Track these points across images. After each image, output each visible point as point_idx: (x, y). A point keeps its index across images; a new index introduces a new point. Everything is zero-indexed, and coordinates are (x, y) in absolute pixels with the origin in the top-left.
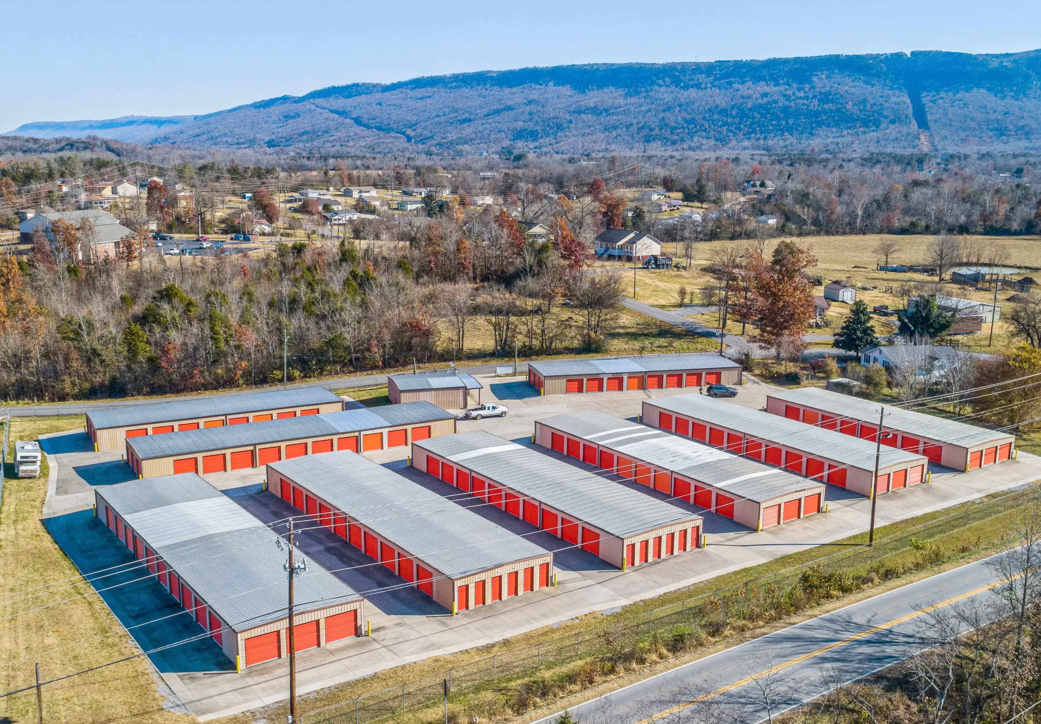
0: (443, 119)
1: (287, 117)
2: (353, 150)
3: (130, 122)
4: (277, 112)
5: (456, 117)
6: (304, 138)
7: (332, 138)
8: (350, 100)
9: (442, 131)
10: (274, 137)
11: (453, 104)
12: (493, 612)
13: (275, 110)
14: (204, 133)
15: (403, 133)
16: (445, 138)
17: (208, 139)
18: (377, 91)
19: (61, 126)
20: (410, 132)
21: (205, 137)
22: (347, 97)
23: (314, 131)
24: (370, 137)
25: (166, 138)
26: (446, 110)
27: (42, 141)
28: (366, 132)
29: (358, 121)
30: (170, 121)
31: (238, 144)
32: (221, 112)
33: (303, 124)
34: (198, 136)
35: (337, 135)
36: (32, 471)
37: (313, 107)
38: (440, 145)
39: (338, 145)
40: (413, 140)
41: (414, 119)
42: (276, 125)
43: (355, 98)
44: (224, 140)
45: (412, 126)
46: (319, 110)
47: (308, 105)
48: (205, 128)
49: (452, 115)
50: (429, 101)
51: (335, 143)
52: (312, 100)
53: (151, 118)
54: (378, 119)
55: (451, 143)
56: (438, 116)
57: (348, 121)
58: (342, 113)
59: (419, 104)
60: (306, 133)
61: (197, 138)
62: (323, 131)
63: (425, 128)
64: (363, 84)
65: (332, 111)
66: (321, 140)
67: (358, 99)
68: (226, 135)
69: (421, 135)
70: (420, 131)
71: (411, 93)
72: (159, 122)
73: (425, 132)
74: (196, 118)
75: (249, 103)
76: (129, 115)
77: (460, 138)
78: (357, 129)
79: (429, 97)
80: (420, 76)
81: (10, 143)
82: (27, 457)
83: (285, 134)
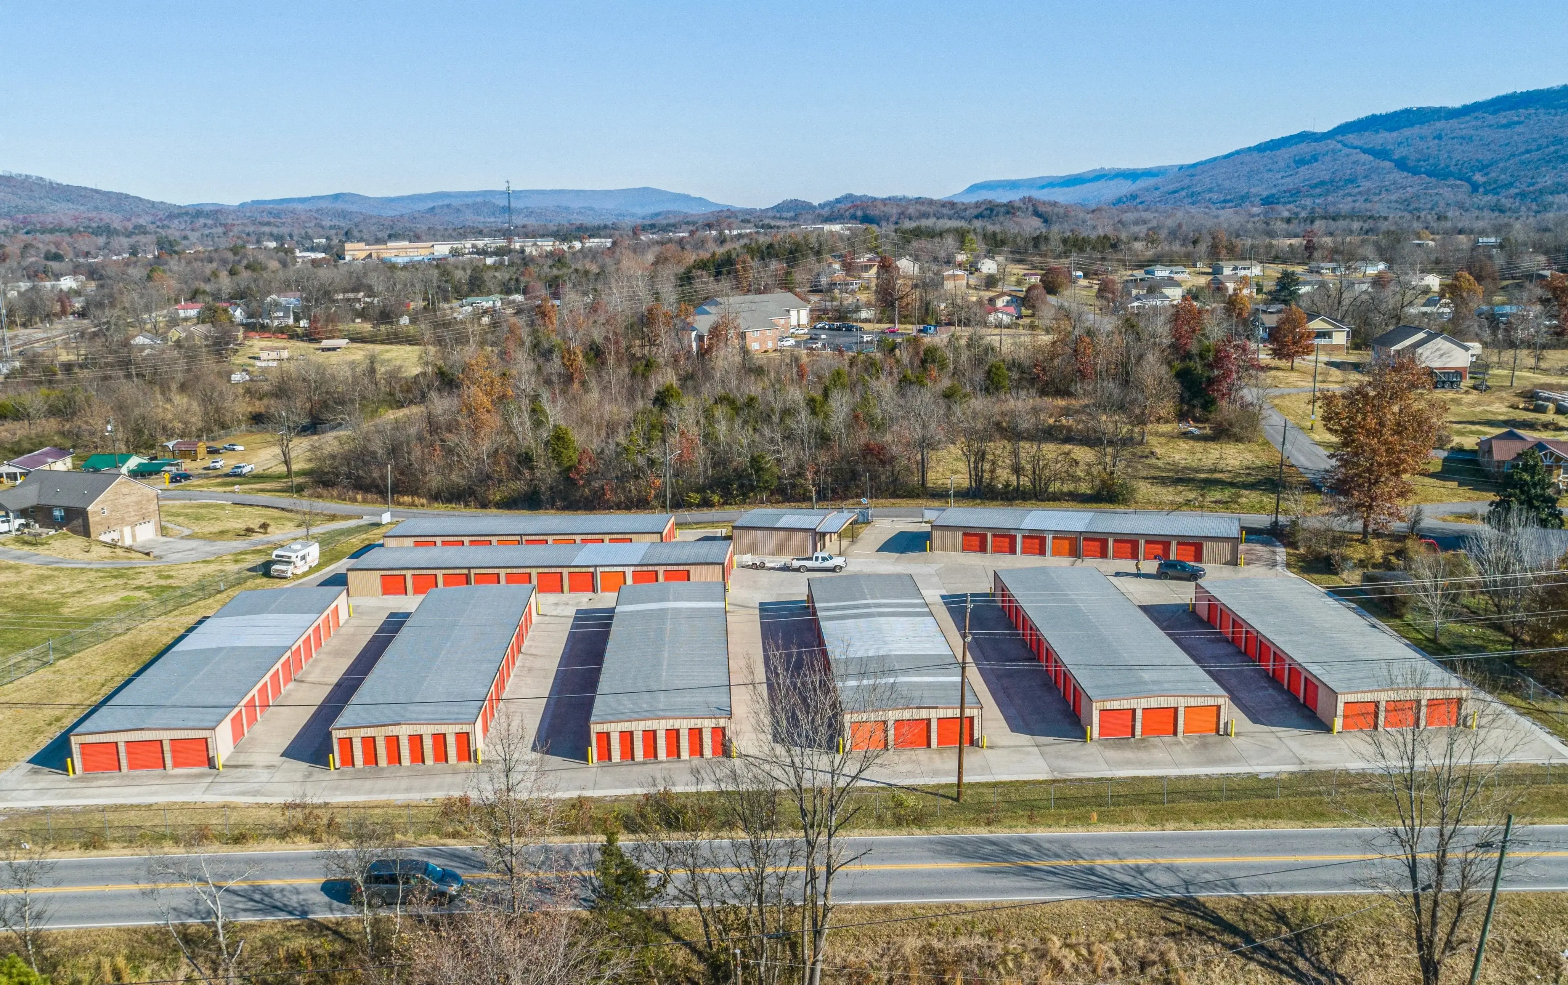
0: (1536, 155)
1: (1301, 162)
2: (1377, 206)
3: (1101, 176)
4: (1286, 156)
5: (1556, 152)
6: (1318, 191)
7: (1356, 190)
8: (1395, 134)
9: (1530, 174)
10: (1275, 191)
11: (1556, 132)
12: (378, 774)
13: (1285, 153)
14: (1183, 189)
15: (1468, 180)
16: (1533, 184)
17: (1187, 196)
18: (1439, 119)
19: (1014, 185)
20: (1478, 178)
21: (1183, 193)
22: (1392, 130)
23: (1332, 181)
24: (1413, 185)
25: (1133, 197)
26: (1544, 142)
27: (959, 206)
28: (1411, 179)
29: (1401, 165)
30: (1148, 173)
31: (1225, 201)
32: (1215, 159)
33: (1321, 171)
34: (1174, 192)
35: (1366, 184)
36: (283, 571)
37: (1339, 146)
38: (1523, 195)
39: (1361, 199)
40: (1481, 190)
41: (1486, 156)
42: (1283, 174)
43: (1402, 131)
44: (1207, 196)
45: (1483, 168)
46: (1346, 151)
47: (1333, 144)
48: (1187, 181)
49: (1552, 149)
50: (1519, 129)
51: (1359, 197)
52: (1339, 138)
53: (1125, 171)
54: (1431, 161)
55: (1541, 192)
56: (1527, 151)
57: (1387, 164)
58: (1381, 154)
59: (1501, 134)
60: (1322, 183)
61: (1172, 196)
62: (1346, 180)
63: (1504, 171)
64: (1419, 109)
65: (1365, 151)
66: (1341, 193)
67: (1407, 132)
68: (1211, 190)
69: (1496, 181)
70: (1493, 175)
71: (1490, 119)
72: (1132, 175)
73: (1503, 176)
74: (1181, 168)
75: (1253, 144)
76: (1098, 167)
77: (1559, 184)
78: (1398, 176)
79: (1519, 123)
80: (1510, 91)
81: (923, 209)
82: (282, 556)
83: (1291, 187)
